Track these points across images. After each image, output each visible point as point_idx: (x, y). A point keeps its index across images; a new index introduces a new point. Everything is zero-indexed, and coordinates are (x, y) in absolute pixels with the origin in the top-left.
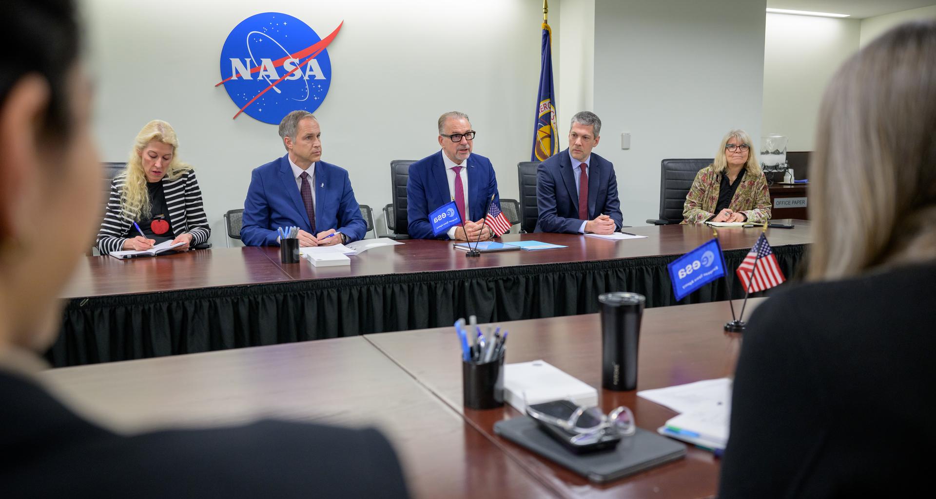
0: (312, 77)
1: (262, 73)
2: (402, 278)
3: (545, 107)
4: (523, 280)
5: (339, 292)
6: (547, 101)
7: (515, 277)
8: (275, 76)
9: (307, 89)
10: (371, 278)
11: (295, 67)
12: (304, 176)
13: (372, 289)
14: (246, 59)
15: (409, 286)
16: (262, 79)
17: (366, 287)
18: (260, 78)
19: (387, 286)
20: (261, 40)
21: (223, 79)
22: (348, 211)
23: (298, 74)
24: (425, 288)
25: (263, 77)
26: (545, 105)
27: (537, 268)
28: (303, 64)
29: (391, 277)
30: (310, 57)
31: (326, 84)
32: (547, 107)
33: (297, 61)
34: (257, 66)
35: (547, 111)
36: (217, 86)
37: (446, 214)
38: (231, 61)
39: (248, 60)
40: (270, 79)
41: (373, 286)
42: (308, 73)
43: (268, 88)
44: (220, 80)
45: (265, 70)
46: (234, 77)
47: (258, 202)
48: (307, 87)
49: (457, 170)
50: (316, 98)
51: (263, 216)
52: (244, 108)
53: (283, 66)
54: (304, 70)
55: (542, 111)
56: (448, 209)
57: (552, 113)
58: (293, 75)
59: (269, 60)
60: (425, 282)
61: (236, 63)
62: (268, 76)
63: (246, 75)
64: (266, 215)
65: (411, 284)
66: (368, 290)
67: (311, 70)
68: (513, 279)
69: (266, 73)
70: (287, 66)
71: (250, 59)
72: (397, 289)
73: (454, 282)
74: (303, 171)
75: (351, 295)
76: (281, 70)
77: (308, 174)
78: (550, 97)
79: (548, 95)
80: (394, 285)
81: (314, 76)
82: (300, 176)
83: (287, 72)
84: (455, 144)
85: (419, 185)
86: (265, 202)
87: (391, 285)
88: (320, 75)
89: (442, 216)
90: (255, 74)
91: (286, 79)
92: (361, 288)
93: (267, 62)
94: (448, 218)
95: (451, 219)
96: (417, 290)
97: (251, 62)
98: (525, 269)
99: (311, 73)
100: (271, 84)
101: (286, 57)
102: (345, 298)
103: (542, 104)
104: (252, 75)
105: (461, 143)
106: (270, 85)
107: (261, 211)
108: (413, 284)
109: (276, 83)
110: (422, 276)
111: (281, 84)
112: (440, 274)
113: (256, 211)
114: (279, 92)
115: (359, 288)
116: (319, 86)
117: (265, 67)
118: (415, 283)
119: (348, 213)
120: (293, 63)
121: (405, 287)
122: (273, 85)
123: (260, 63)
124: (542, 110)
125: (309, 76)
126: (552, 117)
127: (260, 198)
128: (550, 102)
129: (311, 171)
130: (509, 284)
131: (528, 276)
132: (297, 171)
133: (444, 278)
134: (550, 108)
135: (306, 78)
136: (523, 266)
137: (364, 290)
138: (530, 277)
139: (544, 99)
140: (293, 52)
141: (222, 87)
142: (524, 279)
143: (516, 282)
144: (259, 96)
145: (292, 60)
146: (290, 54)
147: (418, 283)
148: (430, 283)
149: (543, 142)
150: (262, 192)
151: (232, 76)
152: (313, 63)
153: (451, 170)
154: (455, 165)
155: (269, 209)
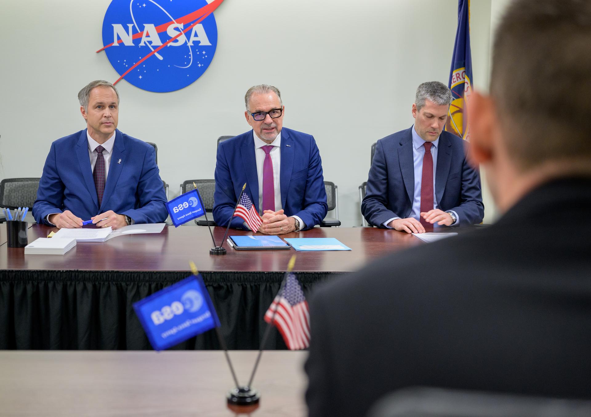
0: (196, 43)
1: (144, 39)
2: (87, 275)
3: (457, 77)
4: (237, 289)
5: (12, 286)
6: (461, 71)
7: (229, 284)
8: (157, 42)
9: (190, 56)
10: (49, 273)
11: (179, 33)
12: (100, 150)
13: (50, 285)
14: (128, 25)
15: (94, 286)
16: (144, 45)
17: (43, 283)
18: (142, 44)
19: (69, 283)
20: (144, 5)
21: (105, 45)
22: (147, 191)
23: (182, 39)
24: (114, 289)
25: (145, 43)
26: (458, 75)
27: (258, 276)
28: (187, 29)
29: (73, 274)
30: (195, 22)
31: (211, 50)
32: (461, 77)
33: (181, 26)
34: (139, 32)
35: (460, 82)
36: (98, 52)
37: (189, 203)
38: (113, 27)
39: (130, 26)
40: (152, 45)
41: (52, 283)
42: (193, 38)
43: (149, 55)
44: (102, 47)
45: (148, 36)
46: (116, 44)
47: (50, 176)
48: (191, 53)
49: (267, 149)
50: (200, 65)
51: (55, 191)
52: (124, 75)
53: (166, 32)
54: (188, 36)
55: (454, 82)
56: (190, 197)
57: (466, 84)
58: (176, 41)
59: (152, 26)
60: (114, 283)
61: (118, 29)
62: (150, 42)
63: (128, 41)
64: (59, 190)
65: (97, 283)
66: (46, 286)
67: (196, 35)
68: (225, 287)
69: (149, 39)
70: (171, 31)
71: (133, 25)
72: (79, 288)
73: (150, 286)
74: (99, 145)
75: (25, 291)
76: (164, 36)
77: (104, 149)
78: (464, 66)
79: (462, 63)
80: (77, 283)
81: (199, 42)
82: (95, 149)
83: (169, 38)
84: (259, 123)
85: (225, 166)
86: (57, 176)
87: (73, 283)
88: (205, 41)
89: (184, 205)
90: (137, 40)
91: (169, 45)
92: (38, 283)
93: (150, 28)
94: (191, 208)
95: (194, 209)
96: (103, 291)
97: (134, 27)
98: (242, 276)
99: (196, 39)
100: (153, 50)
101: (169, 22)
102: (18, 293)
103: (454, 73)
104: (134, 41)
105: (265, 122)
106: (151, 51)
107: (53, 185)
108: (100, 284)
109: (158, 49)
110: (110, 276)
111: (162, 50)
112: (133, 274)
113: (47, 186)
114: (161, 58)
115: (36, 283)
116: (204, 53)
117: (147, 33)
118: (102, 283)
119: (147, 193)
120: (177, 29)
121: (90, 286)
122: (154, 52)
123: (142, 29)
124: (454, 80)
125: (194, 42)
126: (466, 89)
127: (52, 172)
128: (465, 72)
129: (109, 145)
130: (222, 292)
131: (246, 285)
132: (93, 144)
133: (138, 279)
134: (464, 78)
135: (190, 44)
136: (240, 272)
137: (41, 286)
138: (249, 286)
139: (457, 68)
140: (177, 17)
141: (103, 53)
142: (241, 288)
143: (229, 292)
144: (139, 63)
145: (176, 25)
146: (175, 19)
147: (106, 283)
148: (121, 284)
149: (454, 118)
150: (53, 166)
151: (113, 42)
152: (199, 28)
153: (261, 150)
154: (265, 144)
155: (61, 185)
